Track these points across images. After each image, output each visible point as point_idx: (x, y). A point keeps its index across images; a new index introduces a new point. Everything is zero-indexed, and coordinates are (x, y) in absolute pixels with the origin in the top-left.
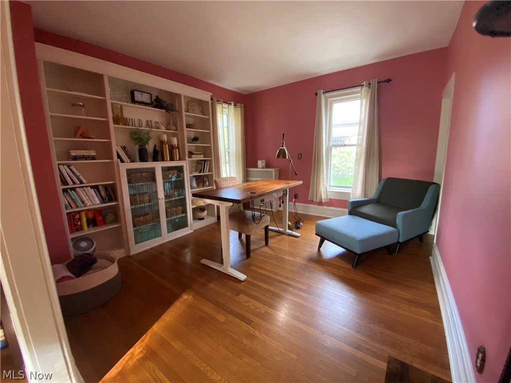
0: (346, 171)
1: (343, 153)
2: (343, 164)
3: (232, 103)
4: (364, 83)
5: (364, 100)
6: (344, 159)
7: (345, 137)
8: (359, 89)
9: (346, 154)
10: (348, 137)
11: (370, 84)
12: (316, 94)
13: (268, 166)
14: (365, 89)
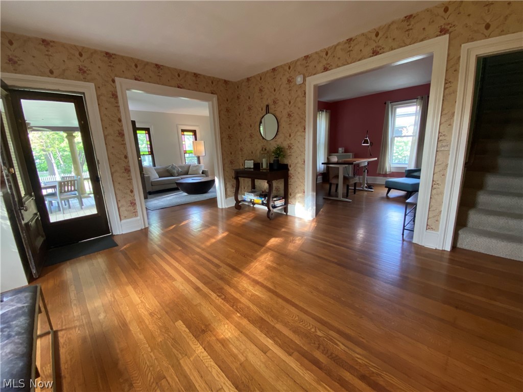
0: (402, 160)
1: (400, 142)
2: (400, 153)
3: (325, 111)
4: (419, 97)
5: (419, 107)
6: (401, 148)
7: (402, 128)
8: (415, 100)
9: (403, 143)
10: (406, 127)
11: (422, 98)
12: (385, 103)
13: (346, 151)
14: (419, 101)
